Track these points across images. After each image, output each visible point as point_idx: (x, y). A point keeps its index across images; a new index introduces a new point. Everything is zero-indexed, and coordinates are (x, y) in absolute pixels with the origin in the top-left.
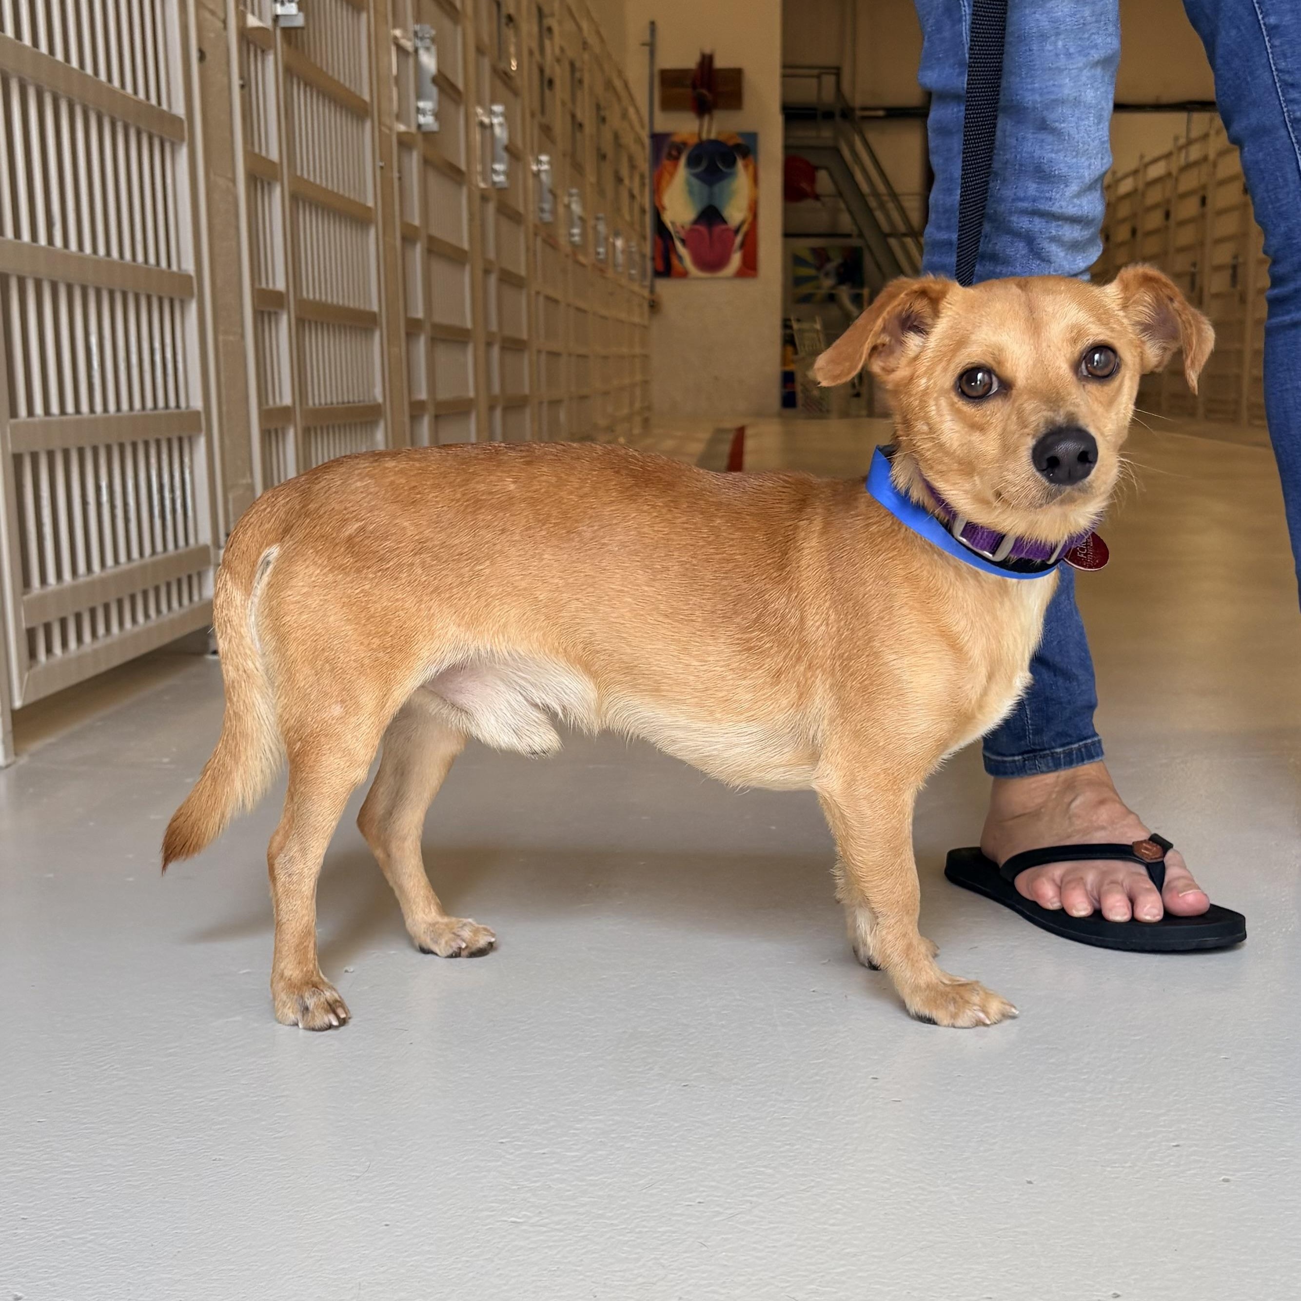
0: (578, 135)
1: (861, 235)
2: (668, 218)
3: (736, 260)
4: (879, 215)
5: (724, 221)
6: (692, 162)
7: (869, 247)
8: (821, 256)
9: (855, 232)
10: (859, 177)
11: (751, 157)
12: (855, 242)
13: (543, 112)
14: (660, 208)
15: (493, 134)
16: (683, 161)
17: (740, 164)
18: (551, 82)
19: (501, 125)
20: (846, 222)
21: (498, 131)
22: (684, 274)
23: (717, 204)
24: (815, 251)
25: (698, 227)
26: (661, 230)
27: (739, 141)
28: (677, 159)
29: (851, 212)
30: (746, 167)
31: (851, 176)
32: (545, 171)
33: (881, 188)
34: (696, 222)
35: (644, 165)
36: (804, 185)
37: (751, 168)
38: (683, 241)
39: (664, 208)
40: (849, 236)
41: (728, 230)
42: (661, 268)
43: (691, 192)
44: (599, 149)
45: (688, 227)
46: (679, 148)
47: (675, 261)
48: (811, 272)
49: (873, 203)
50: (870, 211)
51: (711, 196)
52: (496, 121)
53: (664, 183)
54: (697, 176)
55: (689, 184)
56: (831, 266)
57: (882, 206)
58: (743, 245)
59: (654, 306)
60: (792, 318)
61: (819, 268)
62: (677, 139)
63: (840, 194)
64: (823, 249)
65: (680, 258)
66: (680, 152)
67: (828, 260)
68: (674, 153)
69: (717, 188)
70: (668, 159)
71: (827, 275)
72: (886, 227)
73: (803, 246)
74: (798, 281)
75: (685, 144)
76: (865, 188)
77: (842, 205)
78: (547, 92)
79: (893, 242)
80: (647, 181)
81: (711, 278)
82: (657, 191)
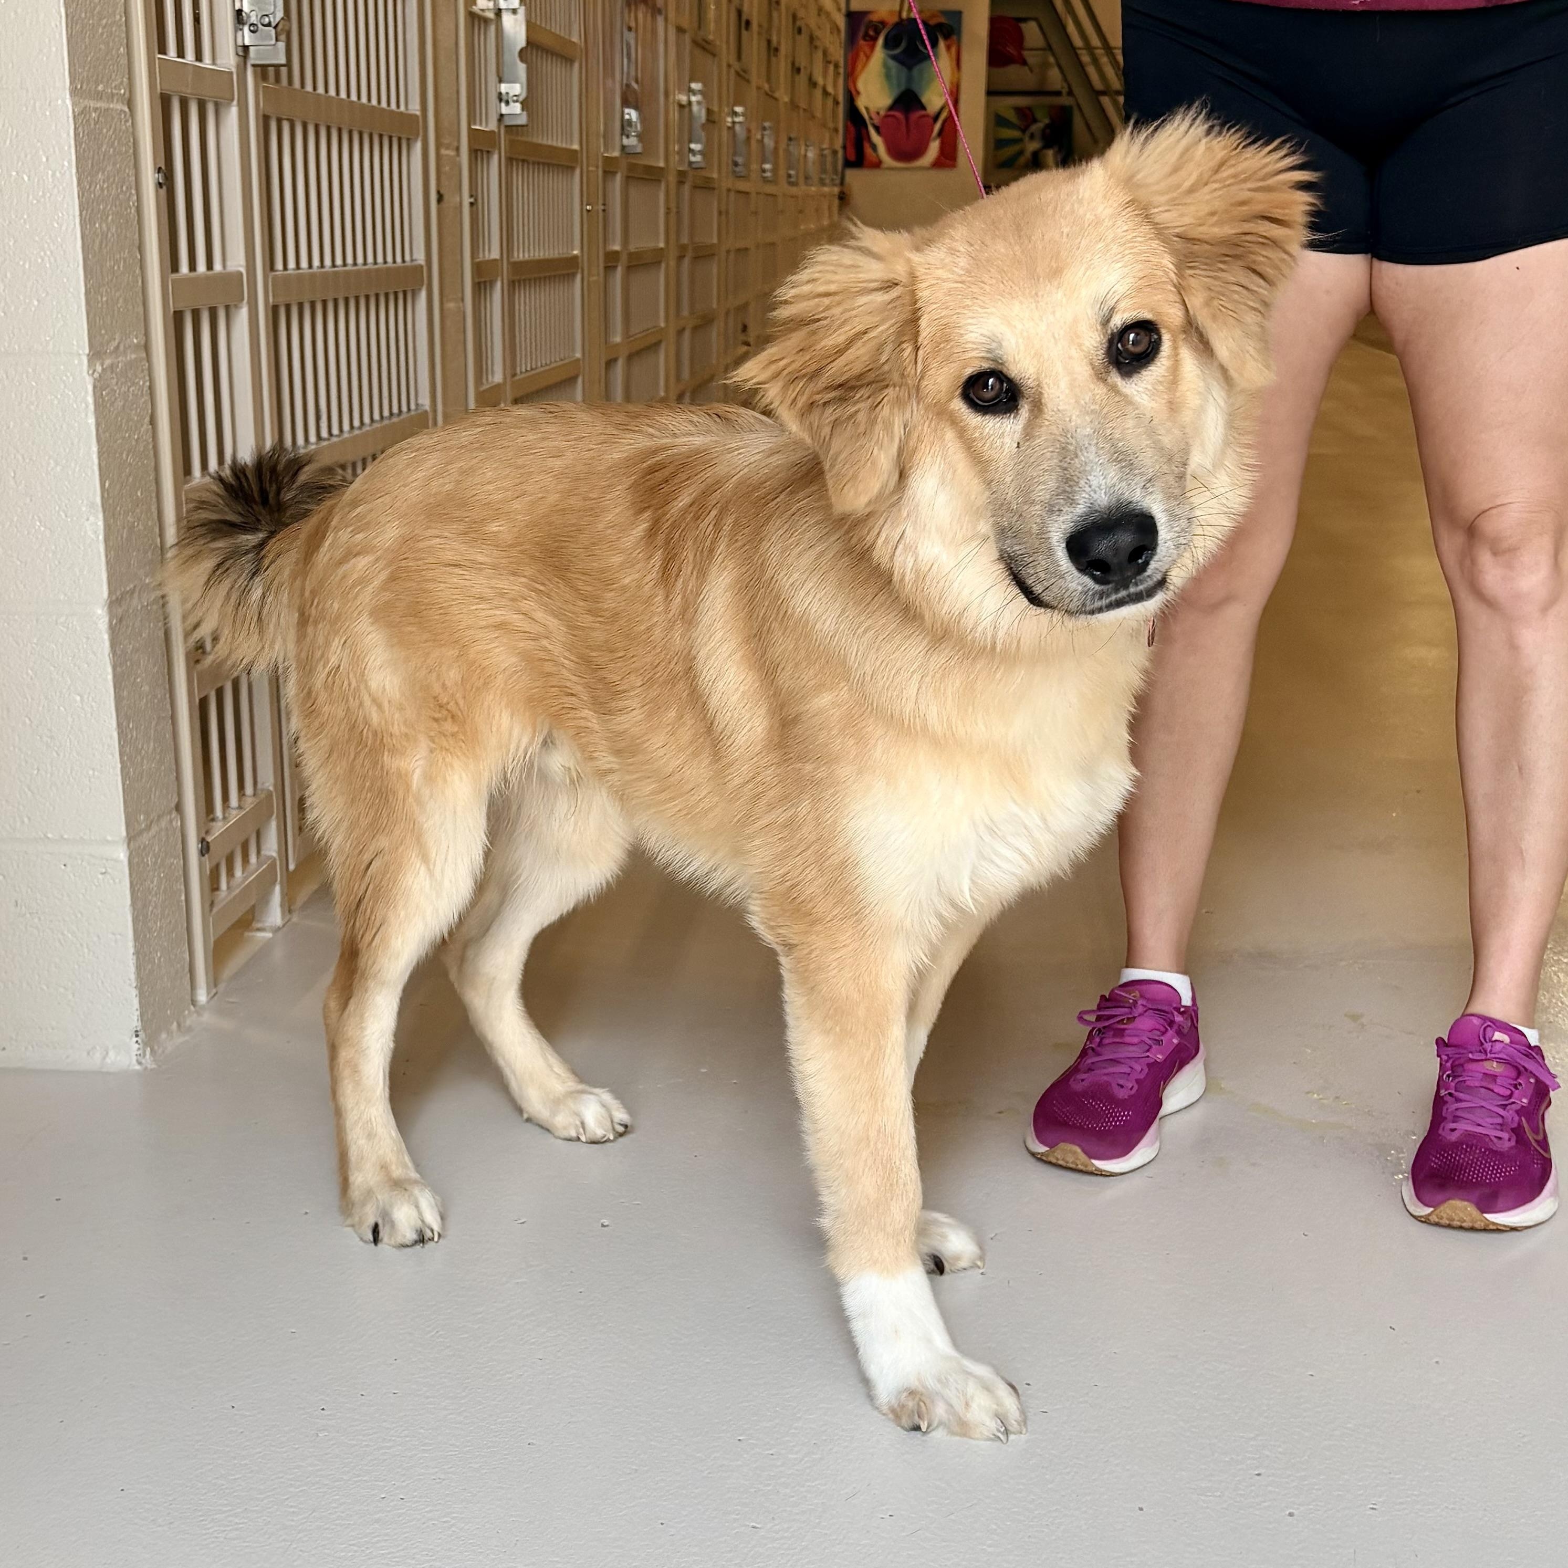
0: (773, 59)
1: (1070, 93)
2: (862, 103)
3: (934, 147)
4: (1091, 71)
5: (923, 108)
6: (889, 44)
7: (1078, 105)
8: (1026, 116)
9: (1065, 91)
10: (1071, 28)
11: (955, 37)
12: (1065, 101)
13: (739, 58)
14: (854, 93)
15: (691, 111)
16: (880, 41)
17: (942, 44)
18: (748, 23)
19: (699, 103)
20: (1055, 78)
21: (695, 108)
22: (878, 164)
23: (915, 88)
24: (1019, 110)
25: (892, 113)
26: (854, 116)
27: (943, 20)
28: (875, 39)
29: (1060, 67)
30: (948, 48)
31: (1064, 28)
32: (740, 123)
33: (1095, 41)
34: (891, 108)
35: (838, 53)
36: (1011, 50)
37: (954, 50)
38: (877, 129)
39: (858, 93)
40: (1058, 93)
41: (927, 116)
42: (852, 158)
43: (888, 76)
44: (793, 64)
45: (882, 113)
46: (878, 27)
47: (868, 150)
48: (1016, 134)
49: (1085, 58)
50: (1082, 66)
51: (910, 79)
52: (694, 99)
53: (859, 66)
54: (894, 58)
55: (885, 65)
56: (1036, 128)
57: (1095, 61)
58: (940, 134)
59: (843, 198)
60: (992, 185)
61: (1024, 131)
62: (875, 18)
63: (1049, 47)
64: (1029, 108)
65: (874, 147)
66: (878, 33)
67: (1035, 121)
68: (871, 33)
69: (915, 71)
70: (865, 39)
71: (1032, 137)
72: (1098, 84)
73: (1007, 104)
74: (1000, 144)
75: (883, 23)
76: (1078, 42)
77: (1052, 60)
78: (744, 32)
79: (1106, 101)
80: (841, 70)
81: (907, 169)
82: (851, 75)
